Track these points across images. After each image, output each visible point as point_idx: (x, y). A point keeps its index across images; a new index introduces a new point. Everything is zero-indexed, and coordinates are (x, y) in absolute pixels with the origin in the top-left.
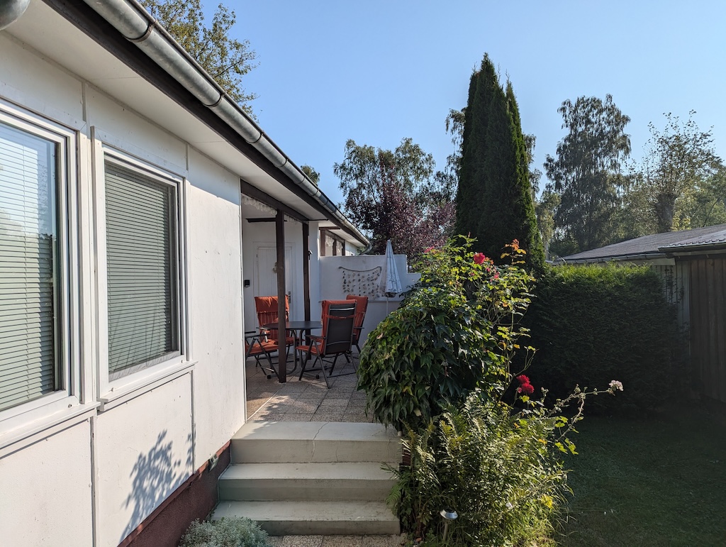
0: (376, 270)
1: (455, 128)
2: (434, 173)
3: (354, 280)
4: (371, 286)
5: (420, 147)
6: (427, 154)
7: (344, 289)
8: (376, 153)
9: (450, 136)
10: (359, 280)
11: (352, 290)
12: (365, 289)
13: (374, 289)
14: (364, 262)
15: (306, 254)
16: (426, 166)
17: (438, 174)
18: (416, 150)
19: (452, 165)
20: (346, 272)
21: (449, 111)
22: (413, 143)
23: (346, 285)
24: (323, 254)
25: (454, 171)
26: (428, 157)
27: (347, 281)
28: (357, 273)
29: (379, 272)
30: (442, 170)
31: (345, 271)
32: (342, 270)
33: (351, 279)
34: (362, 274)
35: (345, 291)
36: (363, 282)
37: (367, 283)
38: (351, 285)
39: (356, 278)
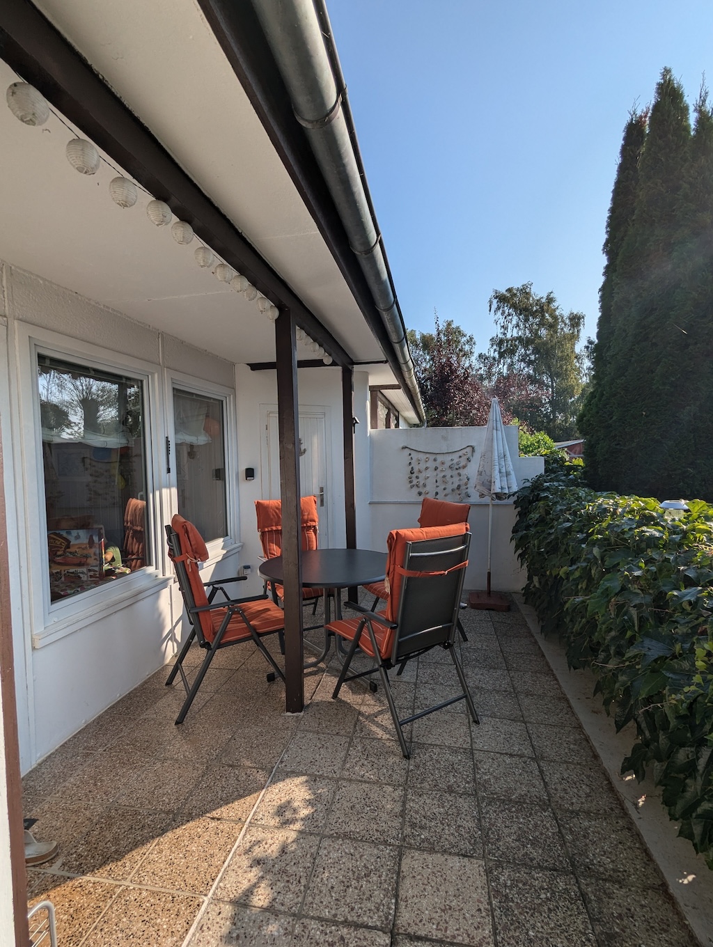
0: (464, 451)
1: (498, 308)
2: (476, 355)
3: (427, 468)
4: (456, 479)
5: (461, 329)
6: (468, 336)
7: (411, 482)
8: (418, 337)
9: (492, 317)
10: (436, 469)
11: (425, 485)
12: (445, 482)
13: (461, 483)
14: (445, 438)
15: (349, 423)
16: (467, 348)
17: (480, 356)
18: (458, 332)
19: (495, 347)
20: (414, 455)
21: (492, 291)
22: (454, 326)
23: (414, 475)
24: (374, 426)
25: (496, 353)
26: (469, 338)
27: (416, 470)
28: (432, 457)
29: (469, 455)
30: (485, 352)
31: (412, 452)
32: (407, 452)
33: (423, 466)
34: (440, 458)
35: (413, 486)
36: (442, 471)
37: (448, 473)
38: (422, 476)
39: (431, 464)
